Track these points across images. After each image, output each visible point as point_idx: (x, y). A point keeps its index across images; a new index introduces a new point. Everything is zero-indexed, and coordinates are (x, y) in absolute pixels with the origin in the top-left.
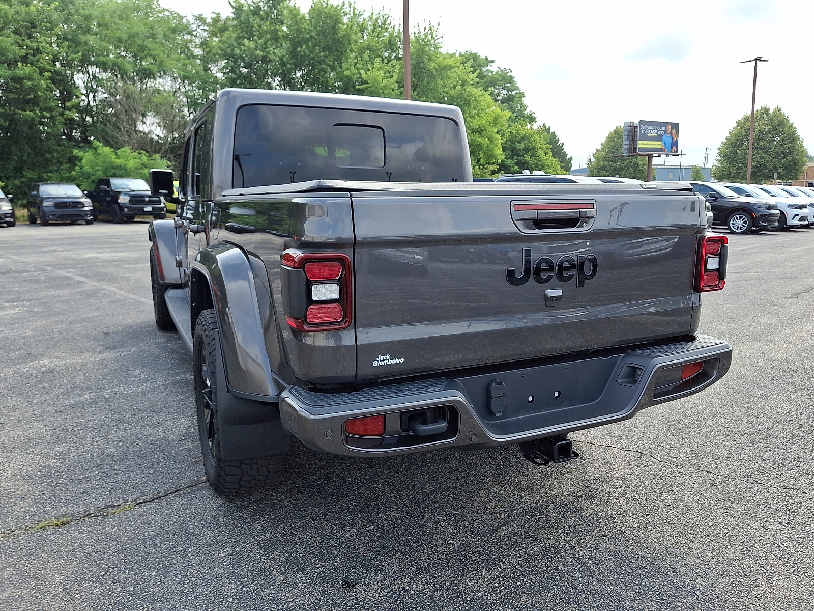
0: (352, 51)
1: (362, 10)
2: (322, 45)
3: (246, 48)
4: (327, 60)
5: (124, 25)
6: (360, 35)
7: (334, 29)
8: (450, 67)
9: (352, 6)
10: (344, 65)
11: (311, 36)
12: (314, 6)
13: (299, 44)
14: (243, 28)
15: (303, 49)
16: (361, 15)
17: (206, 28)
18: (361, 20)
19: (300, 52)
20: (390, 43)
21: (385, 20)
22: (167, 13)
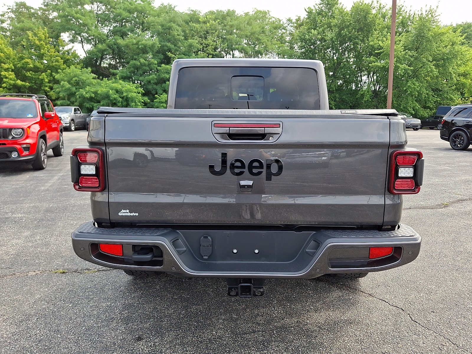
0: (376, 30)
1: (385, 4)
2: (357, 28)
3: (312, 35)
4: (359, 37)
5: (249, 28)
6: (382, 19)
7: (365, 18)
8: (443, 34)
9: (379, 2)
10: (370, 39)
11: (350, 24)
12: (354, 5)
13: (343, 29)
14: (312, 23)
15: (344, 32)
16: (384, 7)
17: (292, 25)
18: (384, 10)
19: (343, 33)
20: (402, 22)
21: (401, 9)
22: (273, 19)
